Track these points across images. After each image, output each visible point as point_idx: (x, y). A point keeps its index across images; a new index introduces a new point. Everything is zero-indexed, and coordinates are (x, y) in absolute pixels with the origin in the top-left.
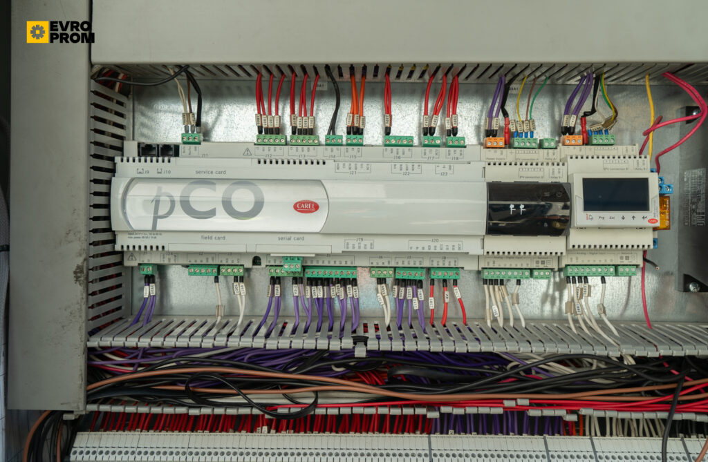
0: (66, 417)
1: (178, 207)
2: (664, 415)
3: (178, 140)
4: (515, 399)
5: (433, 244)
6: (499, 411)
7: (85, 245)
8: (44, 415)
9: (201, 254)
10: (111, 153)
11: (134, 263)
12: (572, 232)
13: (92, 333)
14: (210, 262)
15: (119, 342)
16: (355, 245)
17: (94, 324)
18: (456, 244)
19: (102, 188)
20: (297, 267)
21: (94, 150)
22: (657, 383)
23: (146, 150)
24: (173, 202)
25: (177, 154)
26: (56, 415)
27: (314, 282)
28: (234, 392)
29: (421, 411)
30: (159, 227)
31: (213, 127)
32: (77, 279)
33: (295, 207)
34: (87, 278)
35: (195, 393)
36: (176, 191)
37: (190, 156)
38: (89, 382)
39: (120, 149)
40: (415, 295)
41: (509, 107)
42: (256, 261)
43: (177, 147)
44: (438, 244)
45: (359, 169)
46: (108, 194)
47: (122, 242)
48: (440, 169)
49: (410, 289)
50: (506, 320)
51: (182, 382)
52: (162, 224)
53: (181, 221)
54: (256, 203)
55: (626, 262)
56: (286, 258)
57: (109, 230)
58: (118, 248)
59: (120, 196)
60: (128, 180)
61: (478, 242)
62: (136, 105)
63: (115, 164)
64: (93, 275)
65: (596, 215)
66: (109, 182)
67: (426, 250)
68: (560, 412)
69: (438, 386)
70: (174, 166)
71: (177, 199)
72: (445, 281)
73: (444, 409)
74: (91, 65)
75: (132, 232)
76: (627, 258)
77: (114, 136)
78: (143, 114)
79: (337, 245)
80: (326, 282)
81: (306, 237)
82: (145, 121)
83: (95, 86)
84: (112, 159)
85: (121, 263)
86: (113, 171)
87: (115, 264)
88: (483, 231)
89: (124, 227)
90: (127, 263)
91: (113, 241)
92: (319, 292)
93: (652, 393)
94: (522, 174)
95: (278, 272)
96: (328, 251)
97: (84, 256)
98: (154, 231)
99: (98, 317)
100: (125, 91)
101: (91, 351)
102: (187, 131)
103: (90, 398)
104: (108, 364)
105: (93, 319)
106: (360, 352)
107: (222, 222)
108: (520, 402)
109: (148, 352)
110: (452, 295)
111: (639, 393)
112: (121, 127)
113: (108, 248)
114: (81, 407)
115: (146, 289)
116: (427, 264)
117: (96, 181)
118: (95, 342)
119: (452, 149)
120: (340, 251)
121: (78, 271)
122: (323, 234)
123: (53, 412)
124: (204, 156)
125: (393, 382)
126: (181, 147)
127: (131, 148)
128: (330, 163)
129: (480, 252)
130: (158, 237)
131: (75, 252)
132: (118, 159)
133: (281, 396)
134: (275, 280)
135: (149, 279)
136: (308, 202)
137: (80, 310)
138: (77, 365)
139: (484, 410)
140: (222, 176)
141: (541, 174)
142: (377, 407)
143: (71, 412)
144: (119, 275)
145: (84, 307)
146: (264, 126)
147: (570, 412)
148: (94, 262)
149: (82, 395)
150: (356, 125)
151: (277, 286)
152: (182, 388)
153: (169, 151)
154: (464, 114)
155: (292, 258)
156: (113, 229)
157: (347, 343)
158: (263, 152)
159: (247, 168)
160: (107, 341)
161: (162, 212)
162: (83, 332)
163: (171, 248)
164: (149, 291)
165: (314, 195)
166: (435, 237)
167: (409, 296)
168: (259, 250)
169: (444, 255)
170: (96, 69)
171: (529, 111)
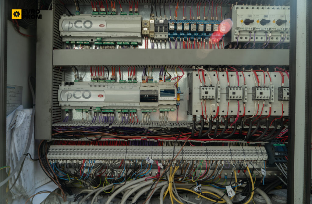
0: (47, 141)
1: (73, 96)
2: (175, 140)
3: (74, 81)
4: (144, 137)
5: (129, 104)
6: (140, 140)
7: (51, 104)
8: (43, 141)
9: (78, 106)
10: (58, 84)
11: (64, 109)
12: (159, 101)
13: (53, 123)
14: (81, 108)
15: (58, 125)
16: (111, 104)
17: (53, 121)
18: (134, 104)
19: (56, 92)
20: (99, 109)
21: (53, 84)
22: (176, 134)
23: (66, 84)
24: (71, 95)
25: (73, 84)
26: (45, 141)
27: (104, 113)
28: (83, 136)
29: (123, 140)
30: (68, 100)
31: (83, 78)
32: (50, 111)
33: (98, 96)
34: (52, 111)
35: (75, 136)
36: (72, 93)
37: (76, 85)
38: (52, 134)
39: (61, 84)
40: (126, 116)
41: (147, 73)
42: (91, 108)
43: (73, 83)
44: (130, 104)
45: (108, 88)
46: (57, 93)
47: (61, 104)
48: (130, 87)
49: (125, 115)
50: (146, 121)
51: (73, 134)
52: (69, 100)
53: (73, 99)
54: (90, 95)
55: (172, 108)
56: (97, 107)
57: (57, 101)
58: (60, 105)
59: (60, 94)
60: (61, 90)
61: (138, 104)
62: (65, 73)
63: (59, 87)
64: (53, 111)
65: (163, 97)
66: (57, 91)
67: (127, 105)
68: (153, 140)
69: (126, 134)
70: (72, 87)
71: (72, 94)
72: (133, 112)
73: (128, 139)
74: (53, 66)
75: (62, 102)
76: (173, 107)
77: (59, 81)
78: (67, 75)
79: (108, 104)
80: (106, 113)
81: (101, 102)
82: (68, 77)
83: (54, 70)
84: (58, 86)
85: (61, 109)
86: (58, 88)
87: (59, 109)
88: (139, 101)
89: (61, 100)
90: (62, 109)
91: (59, 104)
92: (105, 115)
93: (173, 136)
94: (148, 89)
95: (96, 111)
96: (106, 106)
97: (51, 107)
98: (67, 101)
99: (55, 120)
100: (62, 71)
101: (53, 127)
102: (76, 79)
103: (53, 137)
104: (56, 130)
105: (53, 120)
106: (110, 127)
107: (82, 99)
108: (145, 138)
109: (65, 127)
110: (135, 115)
111: (171, 136)
112: (61, 78)
113: (57, 105)
114: (50, 139)
115: (66, 114)
116: (129, 109)
117: (54, 91)
118: (53, 125)
119: (134, 83)
120: (108, 106)
121: (50, 110)
122: (104, 102)
123: (45, 140)
124: (79, 85)
125: (118, 134)
126: (74, 83)
127: (63, 83)
128: (106, 86)
129: (139, 106)
130: (68, 103)
131: (49, 106)
132: (60, 86)
133: (94, 137)
134: (95, 112)
135: (67, 112)
136: (101, 95)
137: (50, 118)
138: (49, 130)
139: (137, 139)
140: (82, 89)
141: (152, 89)
142: (117, 139)
143: (48, 140)
144: (60, 111)
145: (51, 118)
146: (93, 78)
147: (155, 140)
148: (53, 108)
149: (51, 136)
150: (113, 78)
151: (96, 114)
152: (72, 135)
153: (72, 84)
154: (139, 75)
155: (98, 107)
156: (58, 101)
157: (108, 125)
158: (92, 84)
159: (88, 87)
160: (56, 125)
161: (69, 97)
162: (51, 123)
163: (71, 105)
164: (67, 115)
165: (102, 93)
166: (129, 102)
167: (125, 116)
168: (91, 105)
169: (133, 107)
170: (54, 67)
171: (152, 74)
